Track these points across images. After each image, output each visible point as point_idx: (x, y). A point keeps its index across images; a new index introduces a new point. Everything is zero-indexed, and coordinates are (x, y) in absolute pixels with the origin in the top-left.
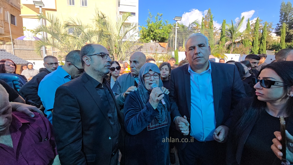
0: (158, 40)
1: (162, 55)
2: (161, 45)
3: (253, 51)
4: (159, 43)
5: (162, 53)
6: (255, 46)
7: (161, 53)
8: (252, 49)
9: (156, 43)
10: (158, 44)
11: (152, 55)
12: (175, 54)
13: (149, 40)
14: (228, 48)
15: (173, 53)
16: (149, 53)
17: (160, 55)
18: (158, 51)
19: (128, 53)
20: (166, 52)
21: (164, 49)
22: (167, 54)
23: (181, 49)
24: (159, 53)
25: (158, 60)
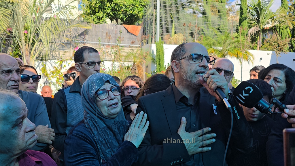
0: (122, 19)
1: (131, 51)
2: (127, 30)
4: (125, 26)
5: (132, 47)
7: (130, 47)
9: (118, 24)
10: (121, 27)
11: (110, 50)
12: (157, 49)
13: (103, 17)
15: (154, 47)
16: (103, 45)
17: (127, 50)
18: (122, 42)
20: (138, 44)
21: (135, 37)
22: (141, 48)
23: (169, 38)
24: (124, 46)
25: (122, 61)
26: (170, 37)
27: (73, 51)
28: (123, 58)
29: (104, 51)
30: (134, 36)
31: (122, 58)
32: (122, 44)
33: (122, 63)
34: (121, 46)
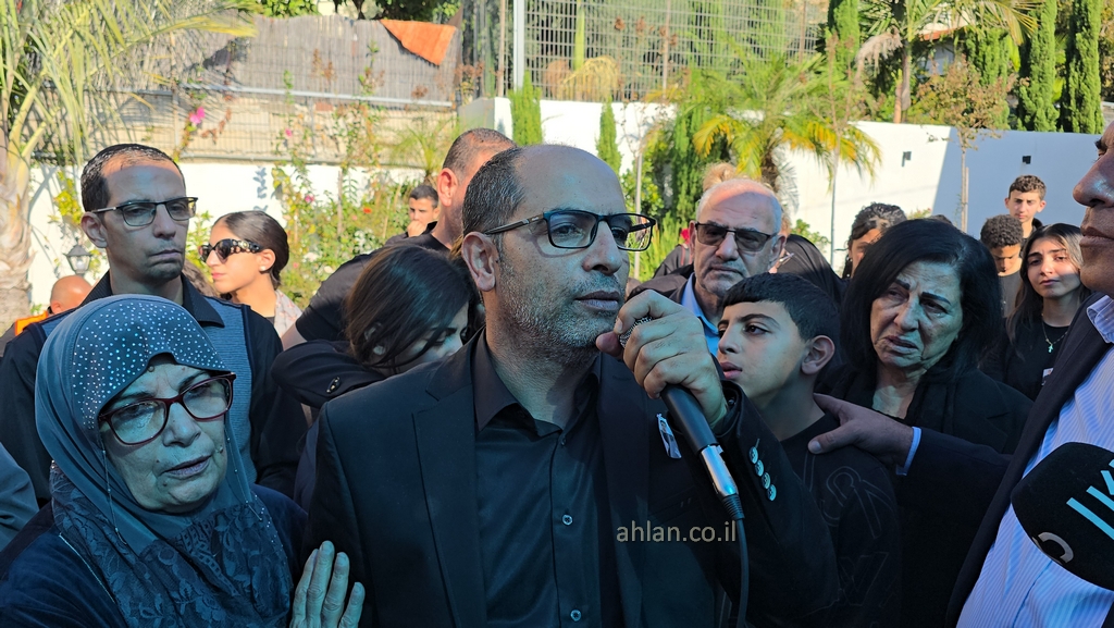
1: (412, 126)
2: (400, 43)
3: (1029, 103)
4: (391, 24)
5: (419, 108)
6: (1042, 76)
7: (407, 109)
8: (1023, 90)
9: (361, 17)
10: (375, 31)
11: (330, 123)
12: (516, 119)
14: (881, 82)
15: (503, 111)
16: (305, 101)
17: (398, 122)
18: (377, 89)
19: (112, 92)
20: (444, 97)
21: (431, 70)
22: (455, 114)
23: (564, 76)
24: (388, 106)
25: (382, 165)
26: (568, 71)
27: (183, 125)
28: (384, 151)
29: (308, 127)
30: (425, 65)
31: (379, 152)
32: (377, 95)
33: (380, 174)
34: (375, 104)
